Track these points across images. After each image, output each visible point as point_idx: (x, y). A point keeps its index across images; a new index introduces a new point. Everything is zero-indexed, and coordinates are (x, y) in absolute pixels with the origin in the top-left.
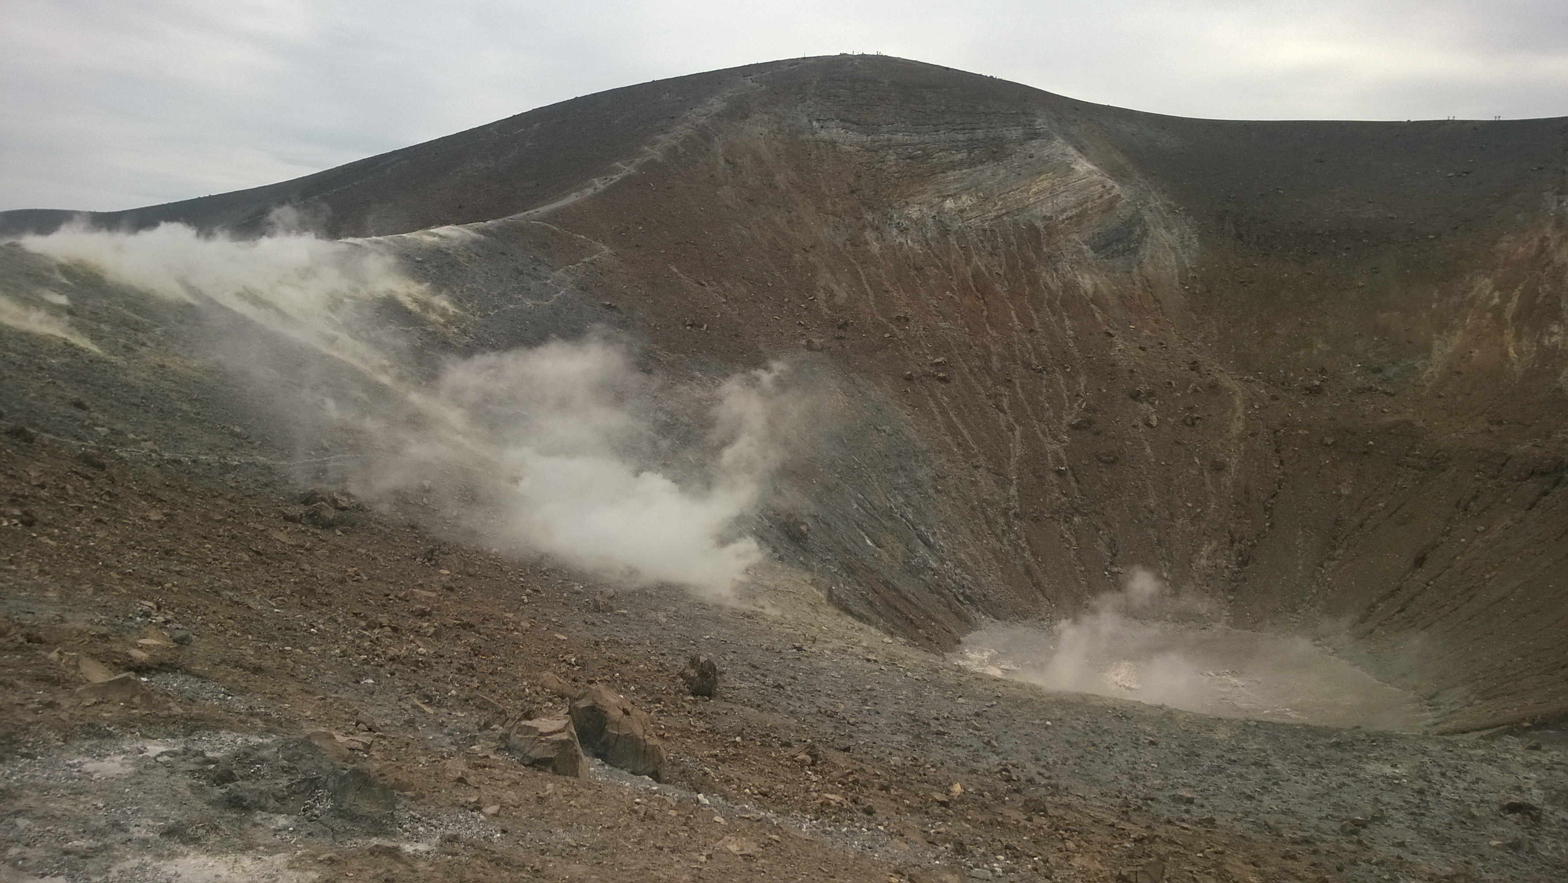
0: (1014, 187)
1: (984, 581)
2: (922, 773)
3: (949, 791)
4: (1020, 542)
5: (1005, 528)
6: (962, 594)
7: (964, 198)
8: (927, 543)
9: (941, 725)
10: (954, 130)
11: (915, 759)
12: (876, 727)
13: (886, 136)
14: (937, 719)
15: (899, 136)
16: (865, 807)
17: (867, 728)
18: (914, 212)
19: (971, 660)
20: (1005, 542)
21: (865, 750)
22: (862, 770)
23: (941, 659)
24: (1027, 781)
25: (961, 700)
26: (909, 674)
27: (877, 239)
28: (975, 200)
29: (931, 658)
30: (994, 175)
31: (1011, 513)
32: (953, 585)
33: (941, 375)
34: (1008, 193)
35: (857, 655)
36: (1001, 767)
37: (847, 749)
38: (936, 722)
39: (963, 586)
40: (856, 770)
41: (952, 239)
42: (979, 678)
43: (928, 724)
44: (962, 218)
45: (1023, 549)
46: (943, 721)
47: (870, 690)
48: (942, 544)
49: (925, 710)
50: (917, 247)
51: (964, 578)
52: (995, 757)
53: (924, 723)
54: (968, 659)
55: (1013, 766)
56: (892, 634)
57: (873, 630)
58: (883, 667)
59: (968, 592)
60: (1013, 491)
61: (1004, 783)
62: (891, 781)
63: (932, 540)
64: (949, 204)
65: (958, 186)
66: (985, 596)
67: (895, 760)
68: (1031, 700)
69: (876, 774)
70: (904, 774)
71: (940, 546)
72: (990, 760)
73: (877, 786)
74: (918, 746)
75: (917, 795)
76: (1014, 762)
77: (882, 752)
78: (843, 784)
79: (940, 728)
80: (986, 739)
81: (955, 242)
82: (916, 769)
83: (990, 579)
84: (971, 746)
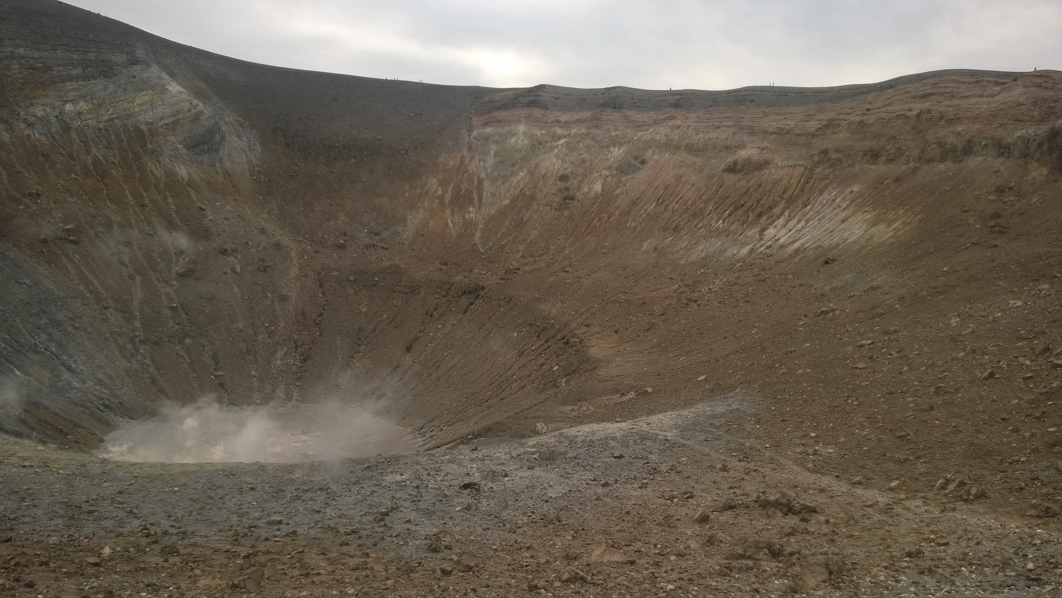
0: (122, 99)
1: (119, 393)
2: (77, 545)
3: (100, 554)
4: (146, 361)
5: (134, 351)
6: (102, 404)
7: (81, 104)
8: (69, 369)
9: (91, 505)
10: (69, 51)
11: (70, 535)
12: (34, 518)
13: (10, 49)
14: (87, 502)
15: (22, 51)
16: (26, 582)
17: (26, 519)
18: (39, 111)
19: (113, 453)
20: (134, 362)
21: (26, 537)
22: (24, 554)
23: (87, 456)
24: (163, 533)
25: (106, 484)
26: (61, 471)
27: (7, 130)
28: (90, 106)
29: (80, 457)
30: (105, 88)
31: (137, 340)
32: (94, 398)
33: (71, 238)
34: (117, 102)
35: (13, 464)
36: (142, 527)
37: (9, 540)
38: (86, 504)
39: (102, 399)
40: (18, 555)
41: (74, 135)
42: (119, 465)
43: (80, 507)
44: (81, 119)
45: (148, 366)
46: (92, 502)
47: (27, 489)
48: (82, 368)
49: (76, 497)
50: (43, 139)
51: (102, 392)
52: (136, 521)
53: (77, 507)
54: (110, 452)
55: (151, 524)
56: (44, 443)
57: (27, 441)
58: (37, 470)
59: (107, 402)
60: (137, 324)
61: (145, 538)
62: (50, 557)
63: (73, 366)
64: (69, 107)
65: (76, 94)
66: (120, 403)
67: (54, 539)
68: (161, 475)
69: (37, 554)
70: (62, 549)
71: (81, 370)
72: (133, 524)
73: (37, 563)
74: (72, 525)
75: (73, 563)
76: (152, 522)
77: (41, 536)
78: (6, 569)
79: (91, 508)
80: (129, 509)
81: (76, 137)
82: (71, 543)
83: (124, 391)
84: (117, 517)
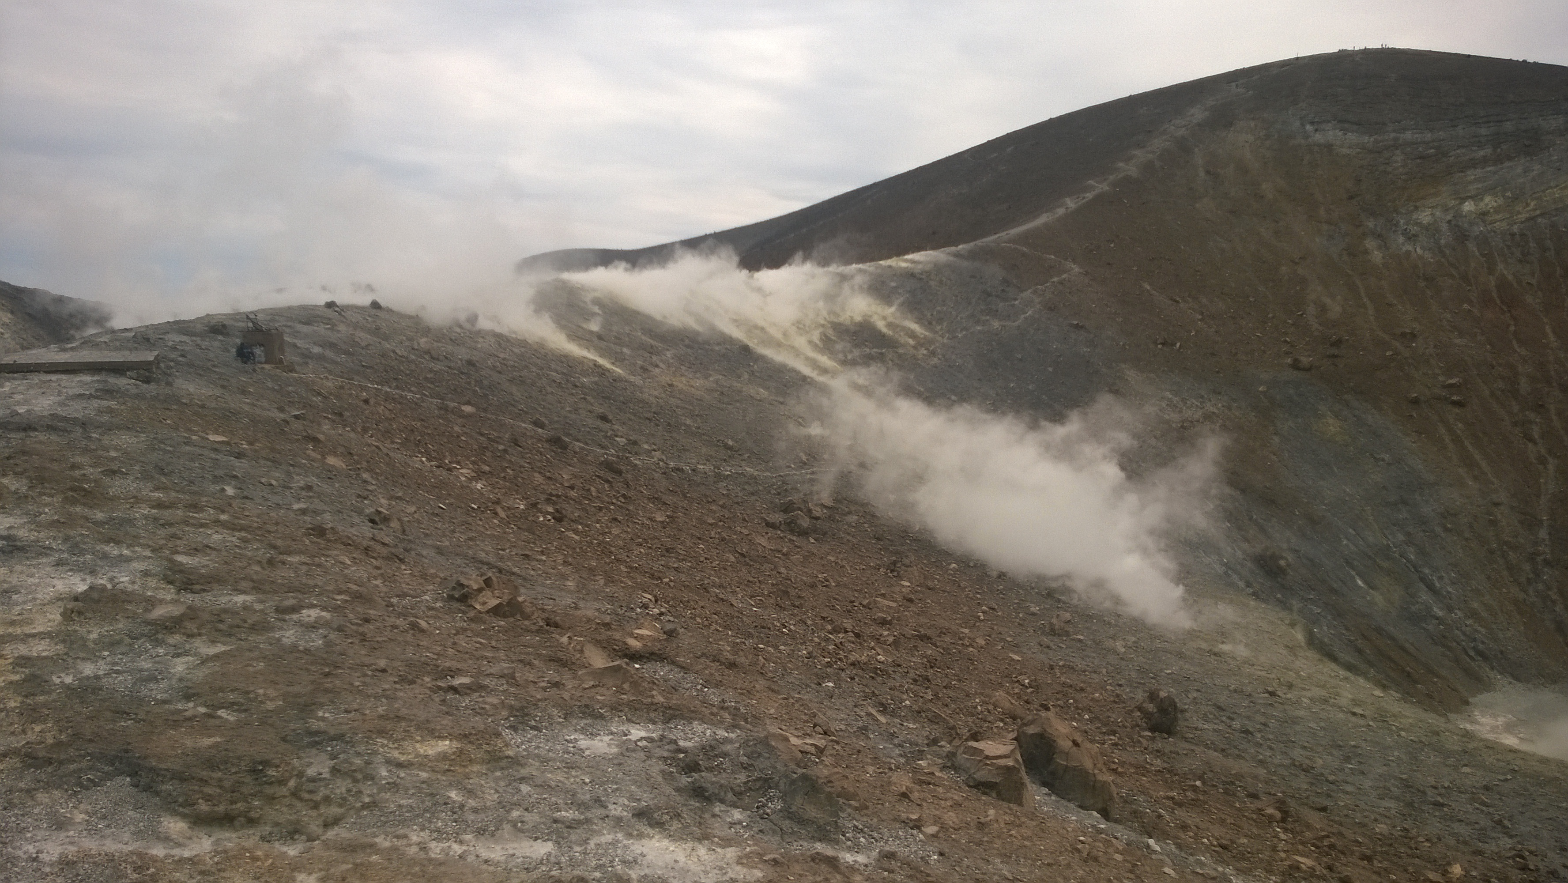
0: (1552, 184)
1: (1501, 636)
2: (1413, 846)
3: (1446, 871)
4: (1550, 593)
5: (1531, 576)
6: (1474, 648)
7: (1487, 199)
8: (1431, 587)
9: (1440, 795)
10: (1475, 124)
11: (1405, 829)
12: (1360, 789)
13: (1392, 135)
14: (1435, 788)
15: (1408, 135)
16: (1342, 876)
17: (1349, 788)
18: (1425, 217)
19: (1481, 725)
20: (1531, 593)
21: (1345, 812)
22: (1341, 834)
23: (1443, 720)
24: (1548, 873)
25: (1466, 770)
26: (1403, 733)
27: (1379, 248)
28: (1501, 201)
29: (1431, 718)
30: (1526, 171)
31: (1539, 559)
32: (1462, 638)
33: (1455, 398)
34: (1544, 191)
35: (1340, 707)
36: (1514, 852)
37: (1324, 809)
38: (1433, 790)
39: (1475, 640)
40: (1333, 833)
41: (1472, 247)
42: (1491, 747)
43: (1424, 793)
44: (1484, 221)
45: (1554, 602)
46: (1443, 791)
47: (1354, 746)
48: (1450, 590)
49: (1419, 776)
50: (1428, 255)
51: (1477, 631)
52: (1507, 839)
53: (1419, 791)
54: (1477, 722)
55: (1531, 852)
56: (1384, 687)
57: (1361, 681)
58: (1371, 723)
59: (1481, 646)
60: (1543, 534)
61: (1518, 871)
62: (1375, 852)
63: (1437, 585)
64: (1468, 207)
65: (1480, 186)
66: (1502, 652)
67: (1382, 828)
68: (1557, 779)
69: (1357, 842)
70: (1391, 845)
71: (1448, 592)
72: (1501, 843)
73: (1357, 854)
74: (1410, 815)
75: (1406, 870)
76: (1533, 848)
77: (1366, 817)
78: (1317, 847)
79: (1439, 799)
80: (1497, 817)
81: (1475, 249)
82: (1406, 841)
83: (1509, 634)
84: (1476, 823)
